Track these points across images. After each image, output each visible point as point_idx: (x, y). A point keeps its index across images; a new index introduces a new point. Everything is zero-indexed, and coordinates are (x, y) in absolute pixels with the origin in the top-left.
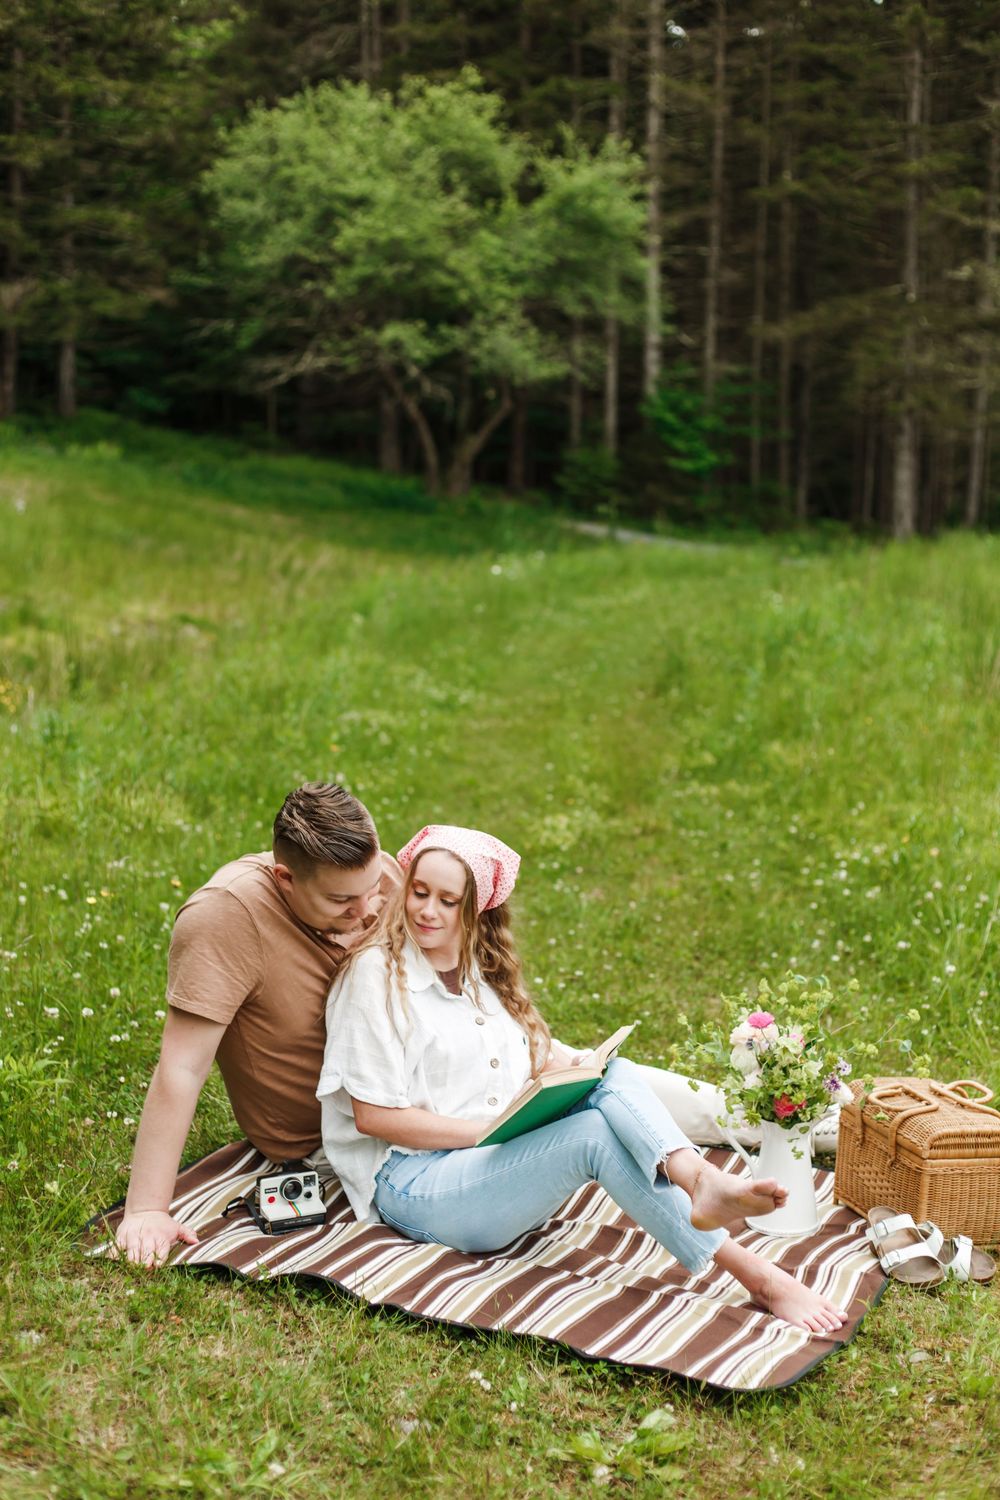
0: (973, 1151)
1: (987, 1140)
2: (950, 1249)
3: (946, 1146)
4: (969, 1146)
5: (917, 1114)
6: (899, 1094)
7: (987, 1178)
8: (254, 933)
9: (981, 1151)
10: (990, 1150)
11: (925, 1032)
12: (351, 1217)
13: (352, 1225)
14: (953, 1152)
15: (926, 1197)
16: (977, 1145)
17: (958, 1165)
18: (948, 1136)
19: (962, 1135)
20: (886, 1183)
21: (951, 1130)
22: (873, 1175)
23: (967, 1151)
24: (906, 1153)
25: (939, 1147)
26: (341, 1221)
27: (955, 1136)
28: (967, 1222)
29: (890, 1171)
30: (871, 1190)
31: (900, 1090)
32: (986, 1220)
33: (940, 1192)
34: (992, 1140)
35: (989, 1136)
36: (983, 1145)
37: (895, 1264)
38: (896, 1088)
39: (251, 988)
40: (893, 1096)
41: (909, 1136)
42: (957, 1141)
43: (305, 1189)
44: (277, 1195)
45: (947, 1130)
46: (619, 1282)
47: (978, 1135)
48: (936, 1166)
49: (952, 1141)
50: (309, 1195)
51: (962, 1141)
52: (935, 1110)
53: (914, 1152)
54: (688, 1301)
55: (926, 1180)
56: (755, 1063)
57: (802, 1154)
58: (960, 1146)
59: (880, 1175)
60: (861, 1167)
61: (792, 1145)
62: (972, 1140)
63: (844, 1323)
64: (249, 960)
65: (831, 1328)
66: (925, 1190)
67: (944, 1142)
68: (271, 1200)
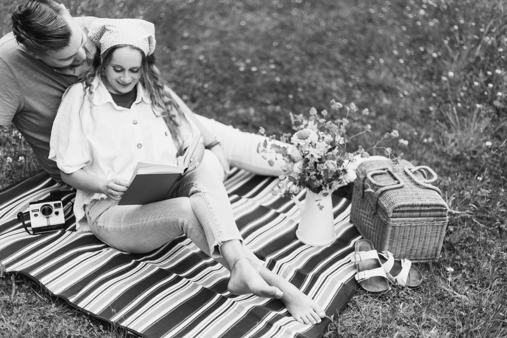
0: (418, 214)
1: (427, 208)
2: (397, 268)
3: (403, 211)
4: (416, 211)
5: (390, 190)
6: (385, 174)
7: (425, 227)
8: (12, 76)
9: (423, 214)
10: (428, 214)
11: (431, 108)
12: (74, 229)
13: (74, 233)
14: (406, 214)
15: (389, 237)
16: (421, 211)
17: (409, 221)
18: (404, 206)
19: (412, 206)
20: (370, 223)
21: (406, 203)
22: (366, 216)
23: (414, 214)
24: (381, 210)
25: (398, 212)
26: (70, 230)
27: (408, 206)
28: (411, 250)
29: (373, 217)
30: (365, 224)
31: (386, 171)
32: (423, 249)
33: (397, 234)
34: (430, 208)
35: (429, 206)
36: (424, 211)
37: (362, 279)
38: (384, 169)
39: (17, 105)
40: (381, 174)
41: (384, 203)
42: (409, 208)
43: (55, 210)
44: (39, 213)
45: (403, 203)
46: (202, 284)
47: (422, 205)
48: (395, 222)
49: (406, 209)
50: (57, 213)
51: (412, 209)
52: (402, 187)
53: (384, 211)
54: (234, 302)
55: (390, 229)
56: (301, 157)
57: (323, 207)
58: (410, 211)
59: (369, 217)
60: (361, 210)
61: (318, 203)
62: (418, 208)
63: (322, 319)
64: (11, 90)
65: (315, 323)
66: (389, 234)
67: (401, 209)
68: (36, 215)
